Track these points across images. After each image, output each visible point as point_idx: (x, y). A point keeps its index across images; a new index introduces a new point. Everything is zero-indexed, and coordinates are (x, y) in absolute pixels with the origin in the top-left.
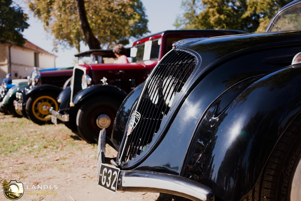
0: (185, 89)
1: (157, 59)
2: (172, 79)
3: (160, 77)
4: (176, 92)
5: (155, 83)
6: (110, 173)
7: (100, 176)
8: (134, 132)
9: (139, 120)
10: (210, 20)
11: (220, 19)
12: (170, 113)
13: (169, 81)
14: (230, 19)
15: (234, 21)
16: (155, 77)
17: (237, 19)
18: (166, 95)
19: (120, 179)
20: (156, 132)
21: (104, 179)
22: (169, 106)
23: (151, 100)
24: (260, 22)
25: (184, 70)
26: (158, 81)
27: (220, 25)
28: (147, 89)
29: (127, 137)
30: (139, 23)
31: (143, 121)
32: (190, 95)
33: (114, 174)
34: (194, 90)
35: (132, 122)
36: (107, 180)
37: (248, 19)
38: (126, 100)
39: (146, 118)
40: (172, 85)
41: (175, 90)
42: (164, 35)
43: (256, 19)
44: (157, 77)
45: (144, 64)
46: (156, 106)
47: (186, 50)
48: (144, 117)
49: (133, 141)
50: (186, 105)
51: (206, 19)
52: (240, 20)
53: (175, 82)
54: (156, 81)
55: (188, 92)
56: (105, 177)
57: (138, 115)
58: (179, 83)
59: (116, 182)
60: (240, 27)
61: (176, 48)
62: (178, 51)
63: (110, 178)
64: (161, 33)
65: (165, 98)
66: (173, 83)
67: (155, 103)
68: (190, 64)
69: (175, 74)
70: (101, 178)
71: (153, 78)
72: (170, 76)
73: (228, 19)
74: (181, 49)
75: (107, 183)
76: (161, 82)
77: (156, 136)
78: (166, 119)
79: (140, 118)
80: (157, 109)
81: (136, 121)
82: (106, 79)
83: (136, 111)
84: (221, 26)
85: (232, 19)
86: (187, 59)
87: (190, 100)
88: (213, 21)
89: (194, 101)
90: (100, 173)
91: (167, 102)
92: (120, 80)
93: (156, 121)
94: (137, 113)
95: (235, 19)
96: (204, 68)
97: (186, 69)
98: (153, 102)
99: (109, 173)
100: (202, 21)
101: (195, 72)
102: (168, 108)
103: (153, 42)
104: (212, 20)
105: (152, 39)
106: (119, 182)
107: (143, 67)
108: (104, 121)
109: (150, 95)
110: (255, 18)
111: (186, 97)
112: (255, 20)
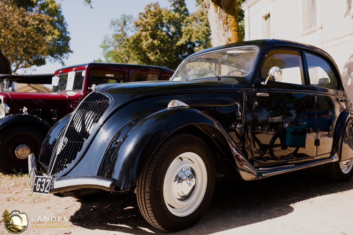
0: (101, 121)
1: (80, 90)
2: (92, 113)
3: (83, 112)
4: (94, 123)
5: (79, 116)
6: (44, 181)
7: (34, 185)
8: (62, 152)
9: (66, 143)
10: (143, 44)
11: (153, 44)
12: (90, 138)
13: (89, 115)
14: (164, 45)
15: (168, 48)
16: (80, 111)
17: (171, 45)
18: (87, 125)
19: (52, 184)
20: (79, 151)
21: (38, 187)
22: (89, 133)
23: (76, 129)
24: (195, 51)
25: (101, 107)
26: (82, 115)
27: (153, 51)
28: (72, 121)
29: (56, 156)
30: (59, 40)
31: (69, 144)
32: (104, 126)
33: (47, 182)
34: (108, 122)
35: (60, 144)
36: (41, 187)
37: (183, 47)
38: (52, 131)
39: (72, 142)
40: (92, 118)
41: (94, 122)
42: (88, 67)
43: (192, 48)
44: (82, 111)
45: (67, 95)
46: (79, 133)
47: (103, 93)
48: (70, 141)
49: (61, 159)
50: (101, 132)
51: (138, 43)
52: (174, 47)
53: (94, 116)
54: (80, 115)
55: (103, 123)
56: (39, 185)
57: (65, 140)
58: (97, 116)
59: (49, 187)
60: (175, 54)
61: (96, 90)
62: (97, 93)
63: (43, 185)
64: (86, 65)
65: (86, 127)
66: (93, 117)
67: (79, 132)
68: (105, 103)
69: (95, 110)
70: (35, 187)
71: (78, 112)
72: (91, 111)
73: (162, 45)
74: (100, 92)
75: (41, 189)
76: (84, 116)
77: (79, 154)
78: (86, 142)
79: (67, 142)
80: (80, 136)
81: (64, 144)
82: (27, 109)
83: (64, 136)
84: (155, 52)
85: (166, 45)
86: (104, 99)
87: (104, 128)
88: (146, 46)
89: (107, 129)
90: (35, 183)
91: (88, 130)
92: (41, 110)
93: (79, 143)
94: (65, 138)
95: (169, 46)
96: (115, 107)
97: (103, 106)
98: (77, 131)
99: (42, 181)
100: (133, 45)
101: (108, 110)
102: (89, 135)
103: (76, 73)
104: (145, 44)
105: (76, 70)
106: (51, 186)
107: (66, 97)
108: (23, 152)
109: (75, 126)
110: (190, 46)
111: (101, 126)
112: (190, 48)
